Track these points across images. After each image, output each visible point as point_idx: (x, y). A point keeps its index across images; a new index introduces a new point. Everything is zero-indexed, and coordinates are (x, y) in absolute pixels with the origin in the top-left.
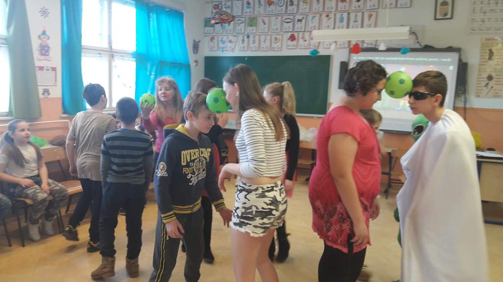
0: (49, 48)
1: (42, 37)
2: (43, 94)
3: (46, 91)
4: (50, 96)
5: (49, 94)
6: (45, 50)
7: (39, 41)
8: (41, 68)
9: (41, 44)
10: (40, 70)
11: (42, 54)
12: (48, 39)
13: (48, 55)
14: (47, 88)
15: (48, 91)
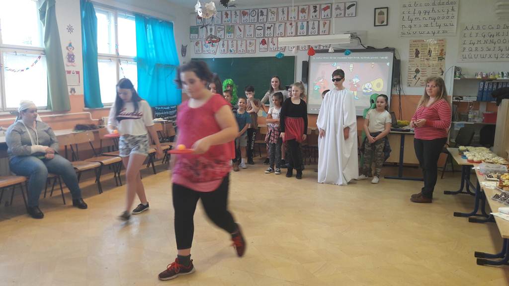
0: (74, 56)
1: (69, 48)
2: (71, 92)
3: (73, 90)
4: (75, 94)
5: (75, 92)
6: (71, 58)
7: (67, 51)
8: (69, 72)
9: (69, 53)
10: (68, 73)
11: (69, 61)
12: (73, 50)
13: (73, 62)
14: (74, 87)
15: (74, 90)
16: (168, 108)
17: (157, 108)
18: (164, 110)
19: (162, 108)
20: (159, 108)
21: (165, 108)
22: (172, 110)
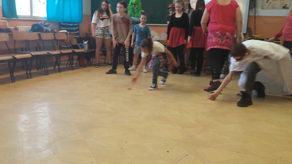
16: (71, 25)
17: (62, 24)
18: (69, 26)
19: (66, 24)
20: (64, 24)
21: (69, 25)
22: (75, 26)
